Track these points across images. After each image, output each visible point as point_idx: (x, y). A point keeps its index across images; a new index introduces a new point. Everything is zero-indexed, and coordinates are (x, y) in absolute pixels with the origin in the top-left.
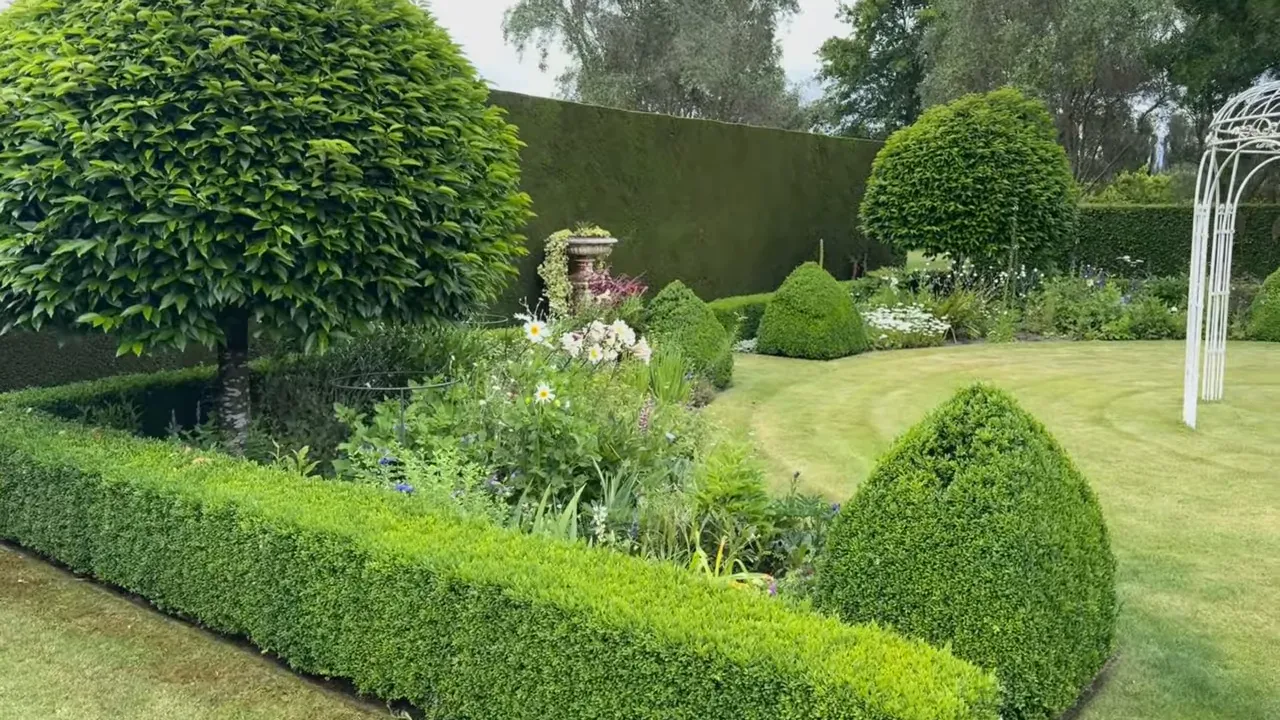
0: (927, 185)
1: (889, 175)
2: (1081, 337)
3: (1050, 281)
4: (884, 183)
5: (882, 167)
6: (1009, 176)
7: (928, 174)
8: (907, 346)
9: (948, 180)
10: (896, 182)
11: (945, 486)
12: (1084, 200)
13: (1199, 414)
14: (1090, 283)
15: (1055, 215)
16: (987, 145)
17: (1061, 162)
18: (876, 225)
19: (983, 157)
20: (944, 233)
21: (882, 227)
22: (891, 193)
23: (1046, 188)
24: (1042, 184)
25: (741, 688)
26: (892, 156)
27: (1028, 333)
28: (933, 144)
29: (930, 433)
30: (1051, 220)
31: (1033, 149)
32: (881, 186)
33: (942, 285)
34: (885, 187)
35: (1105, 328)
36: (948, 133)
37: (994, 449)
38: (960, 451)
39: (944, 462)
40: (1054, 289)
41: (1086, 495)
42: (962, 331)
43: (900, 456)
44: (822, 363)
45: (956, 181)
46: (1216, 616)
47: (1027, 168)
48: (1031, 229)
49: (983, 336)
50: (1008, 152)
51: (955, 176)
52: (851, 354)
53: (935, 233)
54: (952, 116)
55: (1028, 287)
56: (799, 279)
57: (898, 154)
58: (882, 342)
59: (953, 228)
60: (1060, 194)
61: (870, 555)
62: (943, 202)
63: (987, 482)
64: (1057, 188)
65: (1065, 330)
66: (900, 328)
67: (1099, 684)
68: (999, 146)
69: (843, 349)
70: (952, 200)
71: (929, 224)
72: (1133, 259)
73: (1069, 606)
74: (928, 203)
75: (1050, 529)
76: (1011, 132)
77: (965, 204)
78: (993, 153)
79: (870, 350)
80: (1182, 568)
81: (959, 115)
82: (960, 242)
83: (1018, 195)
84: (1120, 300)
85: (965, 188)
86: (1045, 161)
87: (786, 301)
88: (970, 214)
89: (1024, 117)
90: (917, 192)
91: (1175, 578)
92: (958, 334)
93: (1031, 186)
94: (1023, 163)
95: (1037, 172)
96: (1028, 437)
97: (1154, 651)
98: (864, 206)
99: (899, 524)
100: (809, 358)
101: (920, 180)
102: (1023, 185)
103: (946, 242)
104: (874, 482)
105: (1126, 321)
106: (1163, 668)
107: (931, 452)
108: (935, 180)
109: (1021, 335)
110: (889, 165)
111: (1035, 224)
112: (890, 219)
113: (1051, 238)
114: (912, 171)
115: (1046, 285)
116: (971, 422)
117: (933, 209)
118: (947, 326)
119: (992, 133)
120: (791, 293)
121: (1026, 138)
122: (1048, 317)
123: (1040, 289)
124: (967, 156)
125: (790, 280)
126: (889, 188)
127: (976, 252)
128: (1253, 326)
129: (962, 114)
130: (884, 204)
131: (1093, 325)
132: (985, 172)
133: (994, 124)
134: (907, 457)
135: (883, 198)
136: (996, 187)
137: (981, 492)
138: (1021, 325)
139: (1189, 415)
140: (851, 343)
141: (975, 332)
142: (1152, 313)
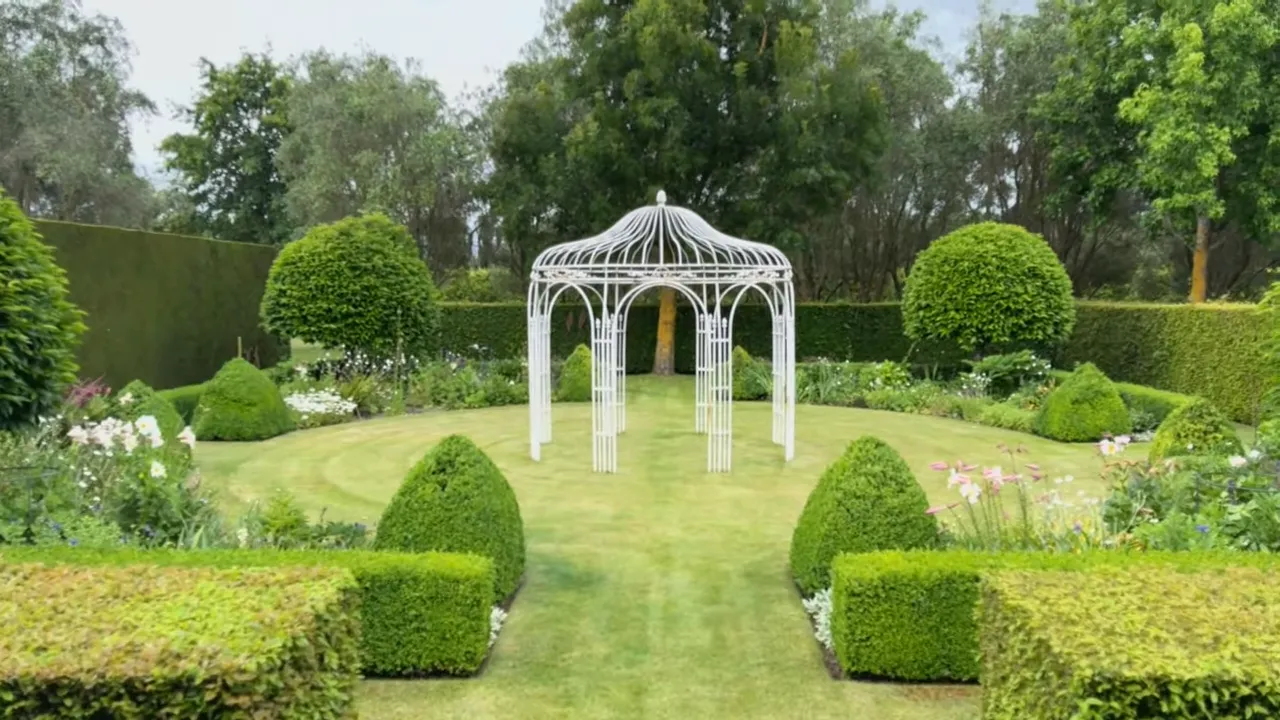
0: (322, 291)
1: (288, 280)
2: (451, 407)
3: (423, 366)
4: (284, 288)
5: (280, 274)
6: (388, 285)
7: (323, 282)
8: (324, 423)
9: (340, 287)
10: (294, 287)
11: (443, 490)
12: (439, 300)
13: (542, 452)
14: (454, 366)
15: (423, 314)
16: (369, 260)
17: (425, 274)
18: (278, 323)
19: (366, 270)
20: (339, 330)
21: (284, 325)
22: (291, 296)
23: (416, 295)
24: (413, 291)
25: (380, 587)
26: (287, 264)
27: (414, 408)
28: (324, 257)
29: (432, 462)
30: (421, 319)
31: (403, 264)
32: (281, 290)
33: (342, 372)
34: (284, 292)
35: (468, 399)
36: (335, 249)
37: (467, 466)
38: (449, 470)
39: (442, 477)
40: (428, 372)
41: (508, 488)
42: (365, 409)
43: (416, 478)
44: (258, 444)
45: (346, 288)
46: (567, 548)
47: (402, 279)
48: (407, 326)
49: (380, 411)
50: (385, 266)
51: (345, 284)
52: (281, 433)
53: (332, 330)
54: (336, 234)
55: (407, 371)
56: (230, 373)
57: (294, 263)
58: (304, 423)
59: (347, 326)
60: (425, 299)
61: (405, 534)
62: (338, 304)
63: (466, 484)
64: (424, 295)
65: (438, 403)
66: (318, 410)
67: (521, 585)
68: (378, 260)
69: (274, 430)
70: (344, 303)
71: (327, 322)
72: (480, 347)
73: (507, 541)
74: (325, 306)
75: (496, 502)
76: (386, 250)
77: (355, 306)
78: (374, 266)
79: (294, 430)
80: (550, 531)
81: (342, 234)
82: (353, 337)
83: (396, 299)
84: (475, 378)
85: (354, 294)
86: (413, 273)
87: (219, 393)
88: (360, 315)
89: (393, 239)
90: (314, 296)
91: (547, 535)
92: (362, 412)
93: (405, 293)
94: (397, 275)
95: (408, 282)
96: (480, 459)
97: (542, 567)
98: (264, 307)
99: (421, 514)
100: (245, 439)
101: (316, 286)
102: (398, 292)
103: (342, 338)
104: (403, 494)
105: (481, 393)
106: (547, 573)
107: (434, 473)
108: (329, 287)
109: (408, 409)
110: (286, 273)
111: (410, 323)
112: (291, 318)
113: (422, 332)
114: (307, 278)
115: (421, 369)
116: (453, 453)
117: (329, 310)
118: (354, 406)
119: (371, 250)
120: (224, 384)
121: (398, 255)
122: (427, 394)
123: (416, 372)
124: (353, 269)
125: (221, 374)
126: (289, 292)
127: (367, 345)
128: (561, 392)
129: (343, 233)
130: (284, 305)
131: (459, 398)
132: (369, 281)
133: (372, 243)
134: (419, 477)
135: (284, 300)
136: (379, 293)
137: (463, 490)
138: (406, 401)
139: (535, 454)
140: (278, 424)
141: (374, 409)
142: (498, 386)
